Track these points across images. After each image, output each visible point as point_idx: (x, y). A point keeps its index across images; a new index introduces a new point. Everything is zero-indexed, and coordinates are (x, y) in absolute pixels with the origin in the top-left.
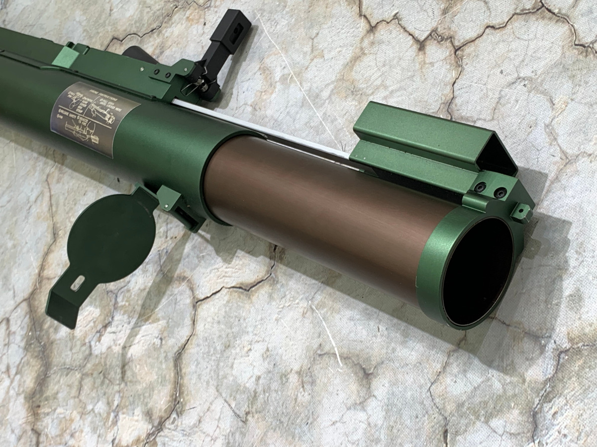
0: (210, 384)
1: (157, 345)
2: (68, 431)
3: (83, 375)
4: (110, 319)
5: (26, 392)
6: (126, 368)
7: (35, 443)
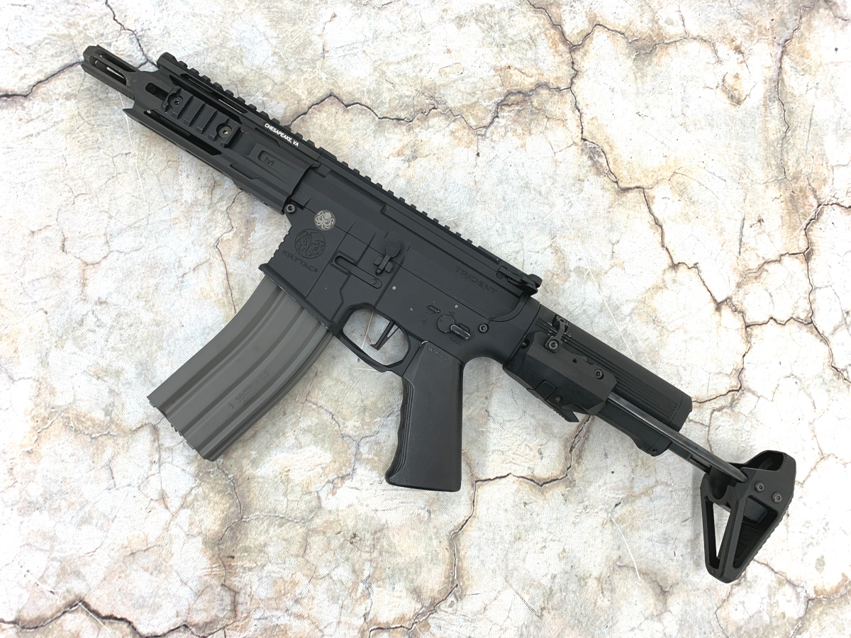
0: (497, 573)
1: (424, 517)
2: (289, 595)
3: (309, 530)
4: (350, 470)
5: (206, 535)
6: (379, 534)
7: (230, 602)
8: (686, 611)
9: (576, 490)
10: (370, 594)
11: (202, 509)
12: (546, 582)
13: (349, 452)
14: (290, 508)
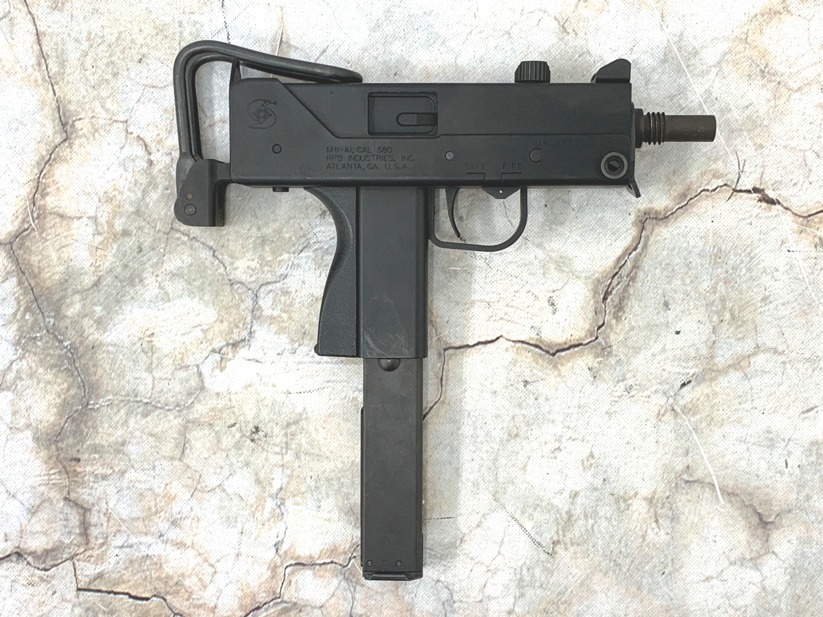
0: (481, 487)
2: (162, 514)
3: (188, 422)
4: (245, 334)
5: (37, 428)
6: (293, 428)
7: (78, 523)
8: (803, 554)
9: (612, 361)
10: (283, 514)
11: (29, 391)
12: (562, 502)
13: (242, 306)
14: (157, 389)
